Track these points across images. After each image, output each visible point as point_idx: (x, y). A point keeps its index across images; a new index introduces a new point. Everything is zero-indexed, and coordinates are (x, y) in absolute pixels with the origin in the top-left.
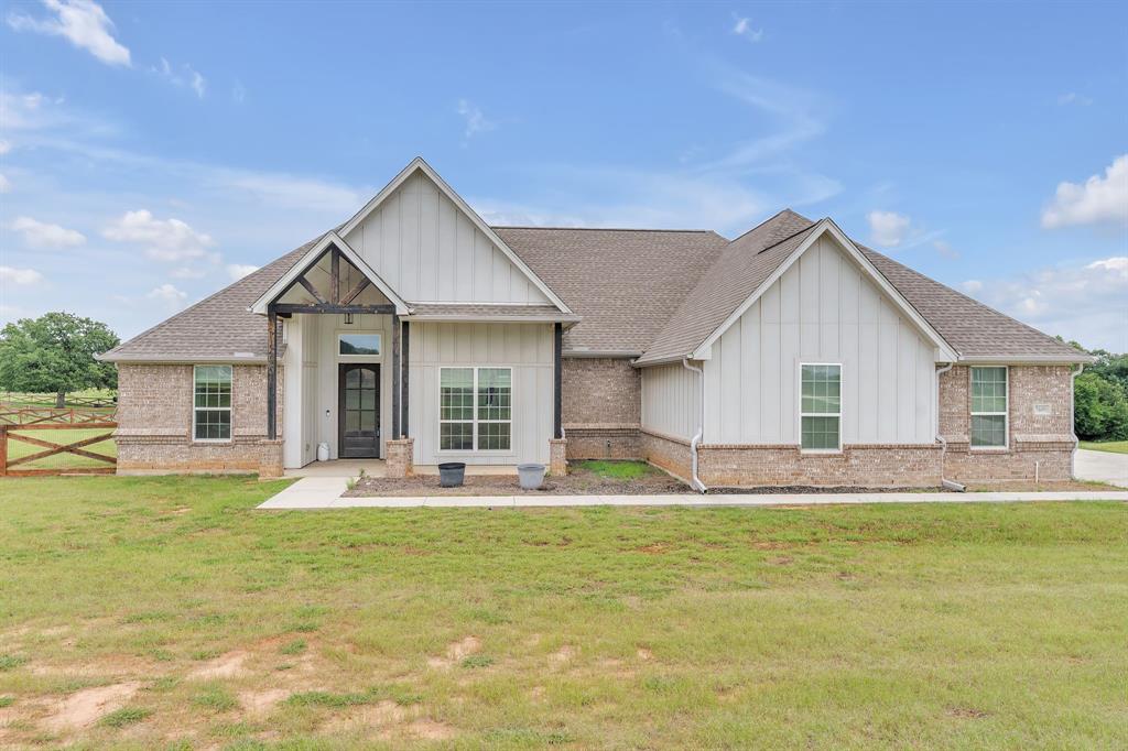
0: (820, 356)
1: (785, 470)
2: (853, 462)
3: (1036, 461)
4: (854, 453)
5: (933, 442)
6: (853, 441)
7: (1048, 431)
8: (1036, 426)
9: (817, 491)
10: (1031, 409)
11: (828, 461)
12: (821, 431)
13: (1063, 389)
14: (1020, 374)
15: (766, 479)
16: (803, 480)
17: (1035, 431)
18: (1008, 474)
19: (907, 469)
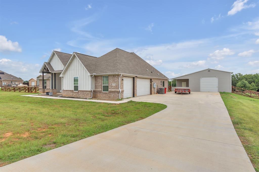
0: (76, 75)
1: (71, 94)
2: (79, 93)
3: (112, 95)
4: (79, 92)
5: (90, 90)
6: (80, 90)
7: (115, 89)
8: (113, 88)
9: (75, 98)
10: (112, 84)
11: (76, 93)
12: (76, 88)
13: (118, 80)
14: (110, 77)
15: (69, 96)
16: (73, 96)
17: (113, 89)
18: (108, 97)
19: (86, 95)
